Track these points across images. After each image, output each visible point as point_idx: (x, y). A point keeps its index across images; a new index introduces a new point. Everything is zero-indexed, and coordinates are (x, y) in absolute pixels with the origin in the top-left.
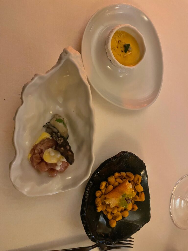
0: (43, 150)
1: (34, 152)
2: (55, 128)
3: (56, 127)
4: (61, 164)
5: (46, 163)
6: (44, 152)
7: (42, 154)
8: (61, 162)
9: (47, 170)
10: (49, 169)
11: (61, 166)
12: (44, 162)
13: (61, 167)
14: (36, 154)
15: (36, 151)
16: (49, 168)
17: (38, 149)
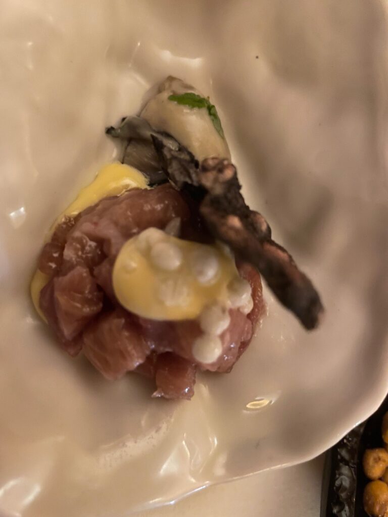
0: (113, 241)
1: (60, 260)
2: (168, 136)
3: (172, 133)
4: (224, 324)
5: (134, 323)
6: (118, 251)
7: (104, 267)
8: (224, 311)
9: (137, 362)
10: (149, 359)
11: (222, 336)
12: (119, 317)
13: (223, 343)
14: (72, 267)
15: (69, 253)
16: (148, 352)
17: (80, 241)
